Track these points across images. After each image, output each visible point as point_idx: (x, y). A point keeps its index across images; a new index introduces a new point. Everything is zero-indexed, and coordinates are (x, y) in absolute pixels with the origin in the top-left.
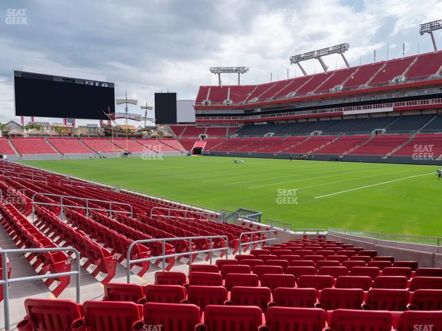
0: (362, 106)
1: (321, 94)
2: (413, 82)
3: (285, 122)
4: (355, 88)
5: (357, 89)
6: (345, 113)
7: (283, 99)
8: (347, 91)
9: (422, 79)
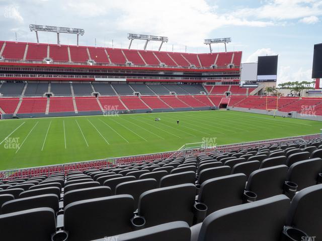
0: (108, 76)
1: (79, 64)
2: (138, 66)
3: (36, 82)
4: (105, 64)
5: (107, 65)
6: (97, 79)
7: (40, 63)
8: (99, 65)
9: (142, 65)
